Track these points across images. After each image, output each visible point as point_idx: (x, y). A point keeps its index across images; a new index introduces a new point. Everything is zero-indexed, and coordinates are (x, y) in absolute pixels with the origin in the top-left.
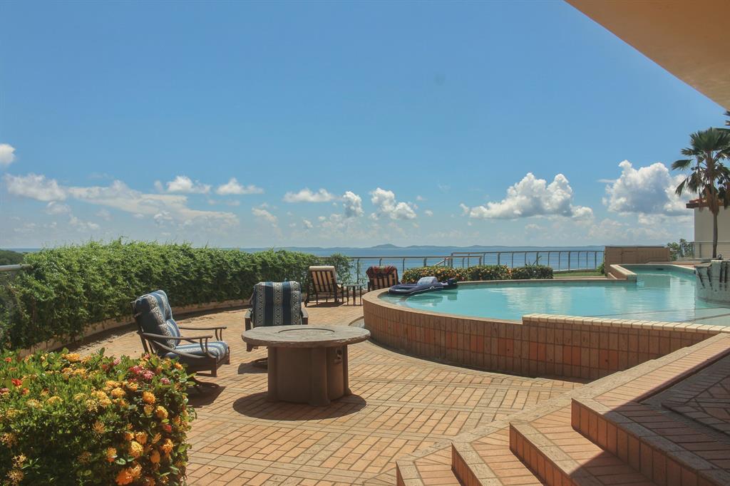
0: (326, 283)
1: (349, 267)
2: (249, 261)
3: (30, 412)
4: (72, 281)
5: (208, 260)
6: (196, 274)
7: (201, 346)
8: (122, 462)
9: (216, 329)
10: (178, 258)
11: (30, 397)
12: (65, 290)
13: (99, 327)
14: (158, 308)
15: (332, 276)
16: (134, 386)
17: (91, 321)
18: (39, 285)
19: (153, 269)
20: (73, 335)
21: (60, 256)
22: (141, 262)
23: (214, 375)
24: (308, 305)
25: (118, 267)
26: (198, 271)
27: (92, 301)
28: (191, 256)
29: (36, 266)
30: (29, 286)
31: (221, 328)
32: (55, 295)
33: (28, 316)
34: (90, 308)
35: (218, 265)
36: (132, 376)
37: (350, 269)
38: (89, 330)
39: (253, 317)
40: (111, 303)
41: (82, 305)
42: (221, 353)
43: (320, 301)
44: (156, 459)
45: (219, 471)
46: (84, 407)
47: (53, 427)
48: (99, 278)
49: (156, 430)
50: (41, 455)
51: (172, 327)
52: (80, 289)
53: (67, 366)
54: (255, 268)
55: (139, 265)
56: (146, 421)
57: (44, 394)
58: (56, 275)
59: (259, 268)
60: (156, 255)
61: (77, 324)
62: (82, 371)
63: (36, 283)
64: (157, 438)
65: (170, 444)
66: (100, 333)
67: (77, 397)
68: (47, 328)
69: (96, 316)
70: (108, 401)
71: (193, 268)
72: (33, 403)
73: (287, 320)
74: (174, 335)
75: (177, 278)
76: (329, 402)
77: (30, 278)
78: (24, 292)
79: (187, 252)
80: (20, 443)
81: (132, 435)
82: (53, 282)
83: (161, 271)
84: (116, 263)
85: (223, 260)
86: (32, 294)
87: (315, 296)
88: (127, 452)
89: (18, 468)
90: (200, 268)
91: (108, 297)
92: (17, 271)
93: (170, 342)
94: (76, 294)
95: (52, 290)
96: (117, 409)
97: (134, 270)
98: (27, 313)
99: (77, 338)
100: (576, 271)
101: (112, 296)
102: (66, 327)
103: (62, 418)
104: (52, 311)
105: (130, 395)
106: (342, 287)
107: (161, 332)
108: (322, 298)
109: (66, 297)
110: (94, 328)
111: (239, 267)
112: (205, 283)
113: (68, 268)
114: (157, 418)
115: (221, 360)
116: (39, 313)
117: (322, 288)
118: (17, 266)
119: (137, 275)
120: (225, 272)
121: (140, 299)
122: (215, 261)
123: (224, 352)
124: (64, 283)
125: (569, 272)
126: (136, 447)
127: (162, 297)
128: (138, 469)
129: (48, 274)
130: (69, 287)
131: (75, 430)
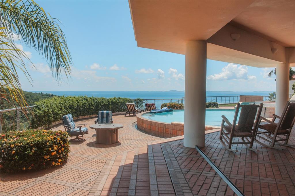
0: (132, 108)
1: (143, 103)
2: (107, 101)
3: (35, 140)
4: (48, 110)
5: (92, 101)
6: (88, 106)
7: (79, 129)
8: (52, 150)
9: (85, 124)
10: (82, 101)
11: (35, 138)
12: (46, 112)
13: (57, 123)
14: (69, 119)
15: (134, 106)
16: (56, 137)
17: (54, 121)
18: (39, 111)
19: (74, 105)
20: (49, 125)
21: (45, 103)
22: (70, 103)
23: (82, 136)
24: (126, 116)
25: (63, 105)
26: (89, 105)
27: (54, 115)
28: (87, 100)
29: (38, 106)
30: (36, 111)
31: (86, 124)
32: (43, 114)
33: (36, 120)
34: (54, 117)
35: (96, 103)
36: (56, 135)
37: (143, 104)
38: (54, 124)
39: (98, 121)
40: (60, 116)
41: (51, 116)
42: (85, 131)
43: (130, 115)
44: (60, 151)
45: (77, 157)
46: (45, 140)
47: (39, 143)
48: (56, 108)
49: (60, 145)
50: (37, 148)
51: (73, 124)
52: (51, 112)
53: (43, 133)
54: (109, 103)
55: (69, 104)
56: (58, 144)
57: (38, 137)
58: (44, 108)
59: (111, 103)
60: (75, 100)
61: (50, 122)
62: (46, 134)
63: (38, 111)
64: (60, 147)
65: (63, 149)
66: (57, 124)
67: (44, 138)
68: (41, 123)
69: (56, 119)
70: (50, 139)
71: (87, 104)
72: (36, 139)
73: (107, 122)
74: (73, 126)
75: (82, 107)
76: (111, 144)
77: (36, 109)
78: (35, 113)
79: (86, 99)
80: (34, 146)
81: (55, 146)
82: (43, 110)
83: (76, 105)
84: (62, 103)
85: (98, 101)
86: (37, 114)
87: (129, 113)
88: (53, 149)
89: (33, 150)
90: (90, 104)
91: (59, 114)
92: (33, 107)
93: (71, 128)
94: (49, 113)
95: (42, 112)
96: (52, 141)
97: (68, 105)
98: (36, 119)
99: (50, 126)
100: (232, 104)
101: (61, 113)
102: (47, 123)
103: (41, 142)
104: (42, 118)
105: (55, 138)
106: (138, 110)
107: (69, 125)
108: (131, 114)
109: (46, 115)
110: (55, 123)
111: (103, 103)
112: (92, 108)
113: (47, 106)
114: (60, 143)
115: (85, 133)
116: (39, 119)
117: (131, 110)
118: (33, 106)
119: (69, 107)
120: (98, 105)
121: (64, 116)
122: (95, 101)
123: (86, 130)
124: (46, 110)
125: (229, 104)
126: (55, 148)
127: (70, 116)
128: (55, 152)
129: (41, 108)
130: (48, 111)
131: (43, 144)
